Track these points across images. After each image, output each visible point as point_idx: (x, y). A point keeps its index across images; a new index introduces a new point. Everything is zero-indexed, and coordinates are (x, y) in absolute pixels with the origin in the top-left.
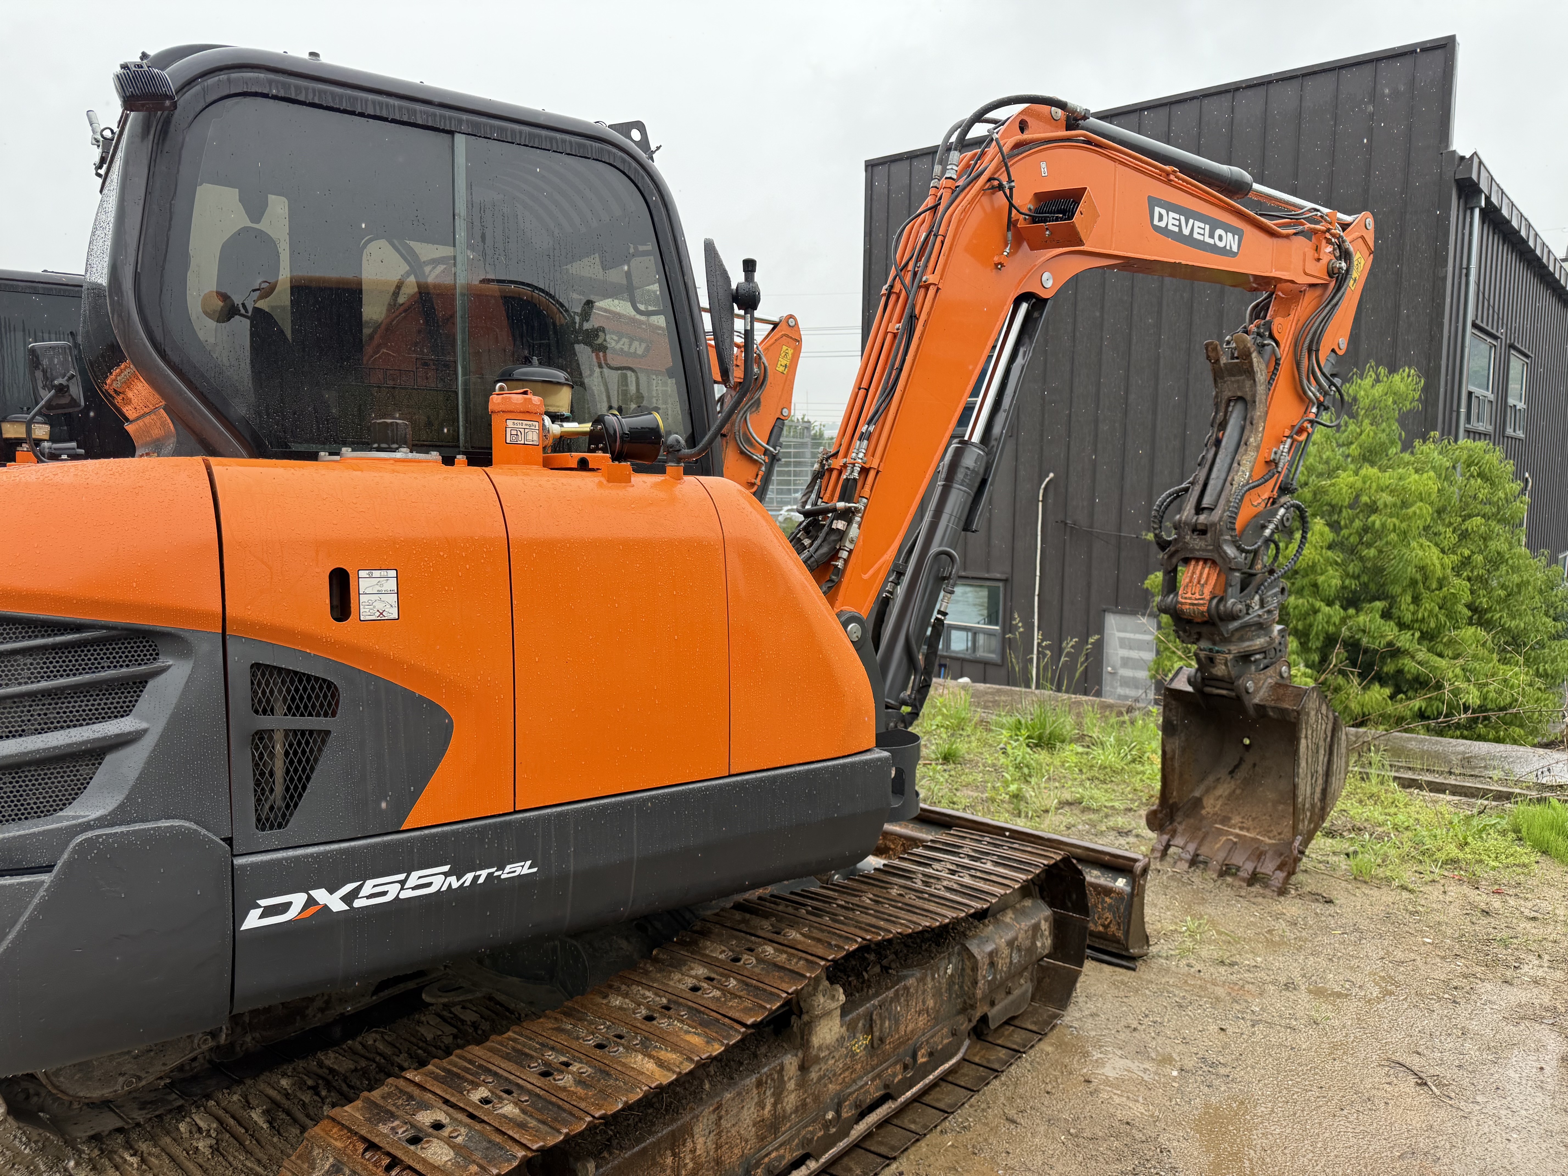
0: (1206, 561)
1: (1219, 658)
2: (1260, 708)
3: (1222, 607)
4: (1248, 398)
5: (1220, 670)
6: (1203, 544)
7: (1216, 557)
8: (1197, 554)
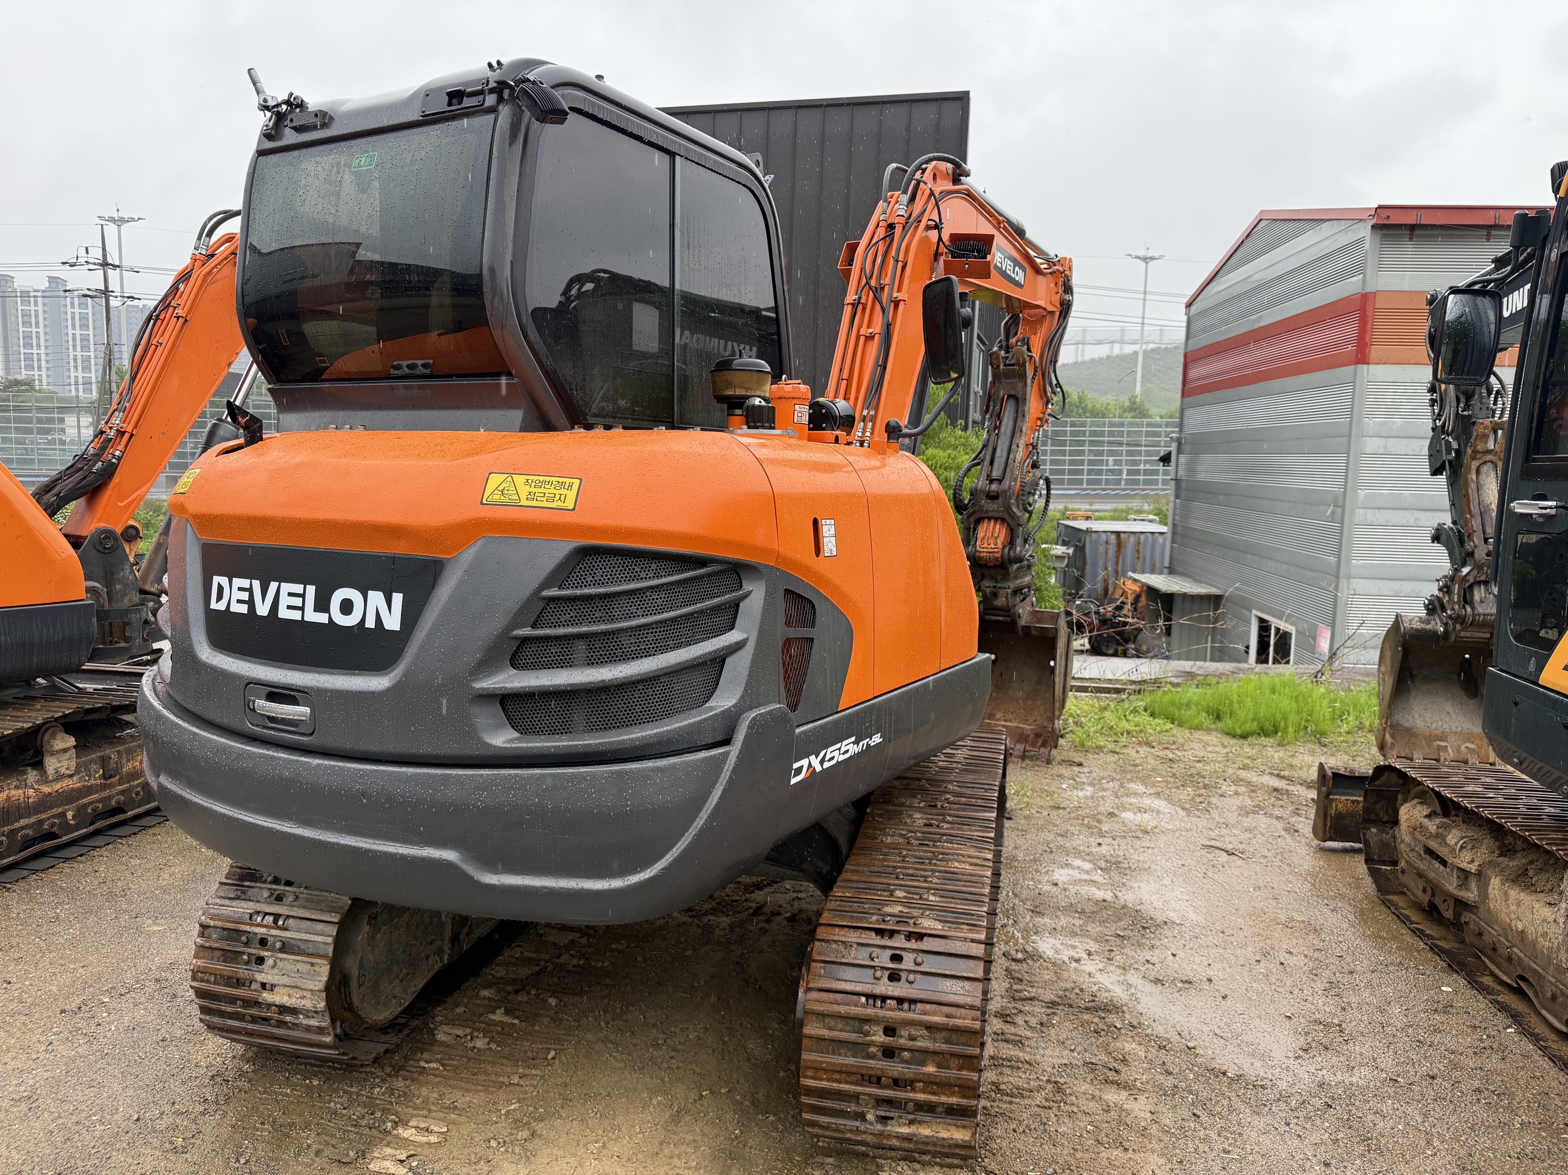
0: (996, 519)
1: (1002, 592)
2: (1027, 628)
3: (1012, 553)
4: (1020, 396)
5: (1001, 602)
6: (995, 506)
7: (1006, 516)
8: (991, 514)
